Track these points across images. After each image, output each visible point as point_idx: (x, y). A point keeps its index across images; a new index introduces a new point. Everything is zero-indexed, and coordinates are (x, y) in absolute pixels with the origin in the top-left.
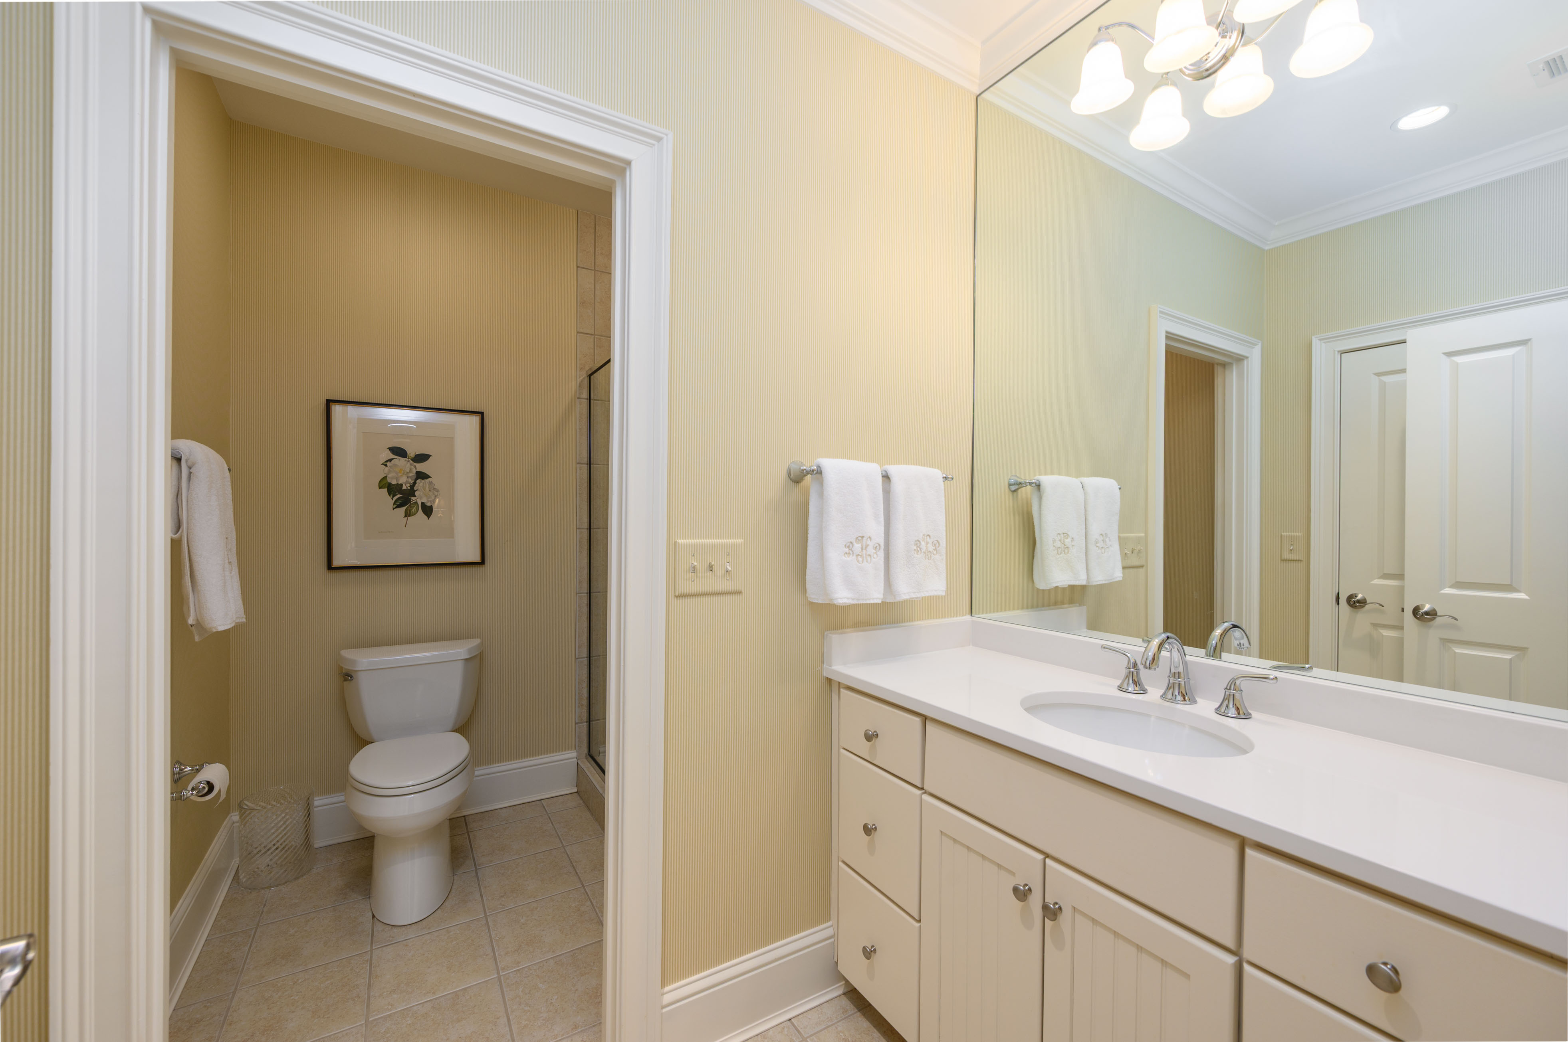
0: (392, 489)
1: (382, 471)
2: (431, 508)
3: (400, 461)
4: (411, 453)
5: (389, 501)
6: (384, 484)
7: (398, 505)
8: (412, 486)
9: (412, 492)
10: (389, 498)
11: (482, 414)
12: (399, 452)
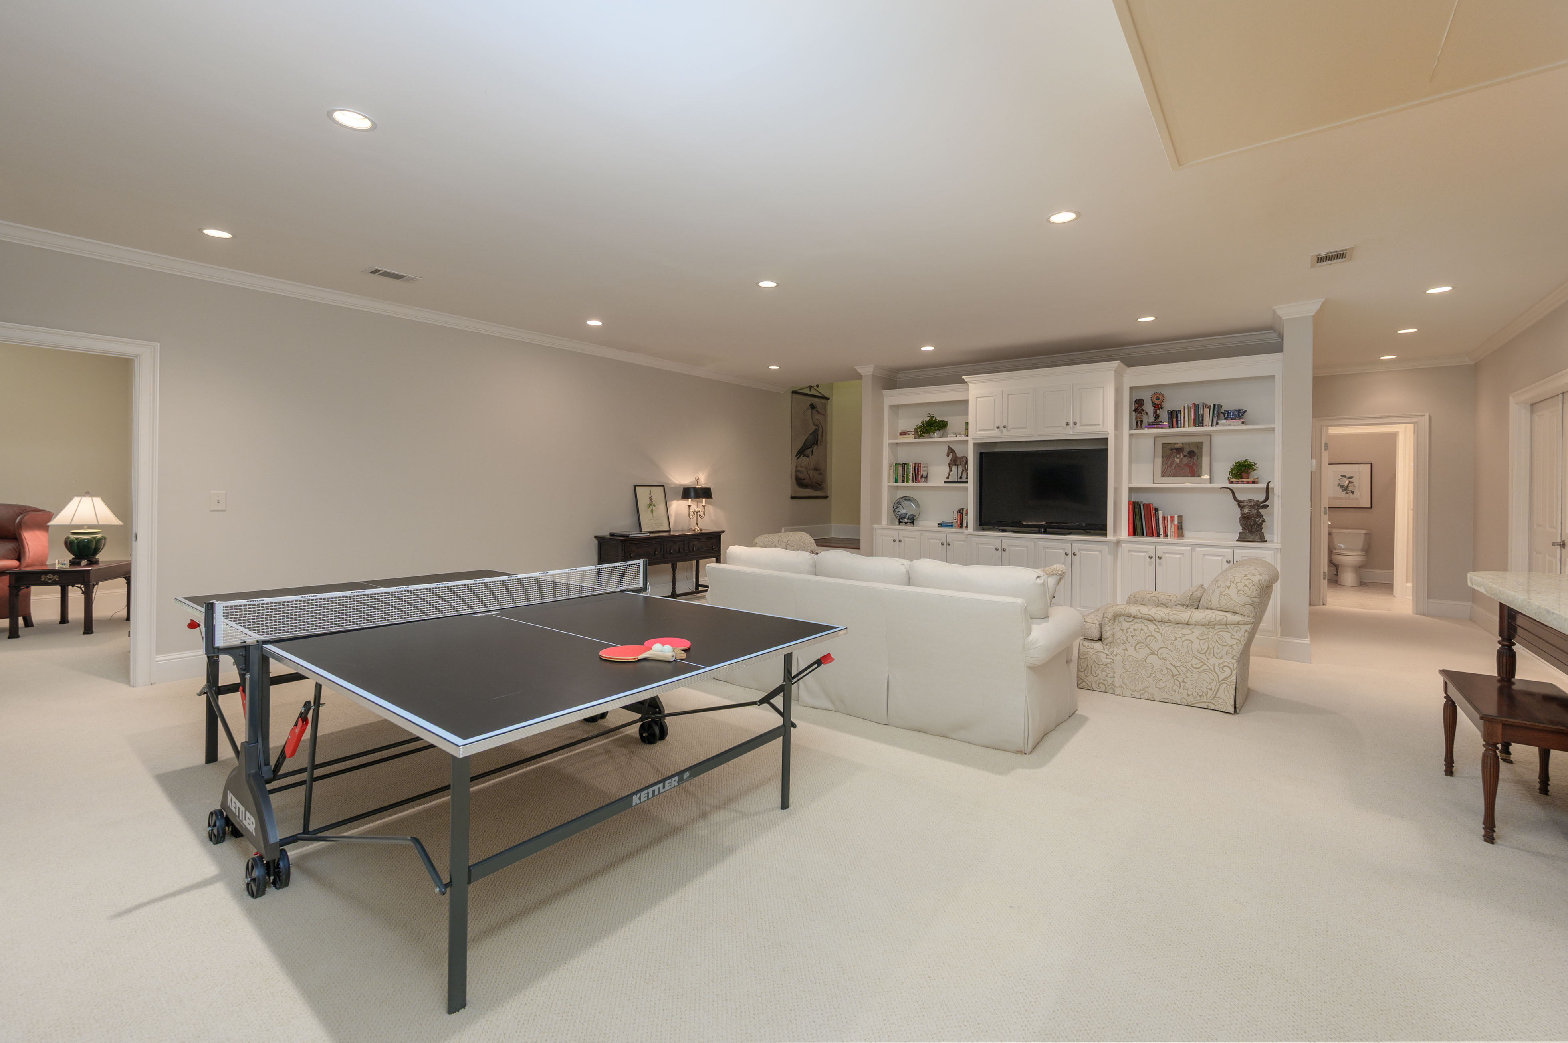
0: (1342, 486)
1: (1338, 482)
2: (1354, 492)
3: (1344, 479)
4: (1348, 476)
5: (1341, 490)
6: (1339, 485)
7: (1343, 491)
8: (1348, 485)
9: (1348, 487)
10: (1340, 489)
11: (1371, 464)
12: (1344, 476)
